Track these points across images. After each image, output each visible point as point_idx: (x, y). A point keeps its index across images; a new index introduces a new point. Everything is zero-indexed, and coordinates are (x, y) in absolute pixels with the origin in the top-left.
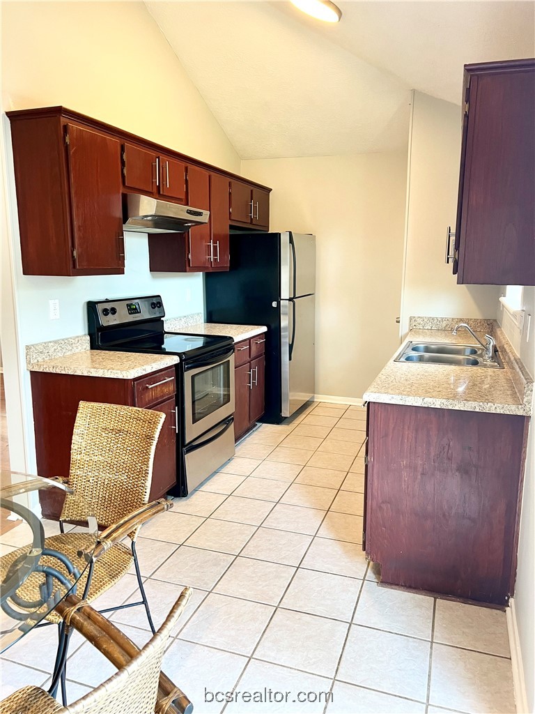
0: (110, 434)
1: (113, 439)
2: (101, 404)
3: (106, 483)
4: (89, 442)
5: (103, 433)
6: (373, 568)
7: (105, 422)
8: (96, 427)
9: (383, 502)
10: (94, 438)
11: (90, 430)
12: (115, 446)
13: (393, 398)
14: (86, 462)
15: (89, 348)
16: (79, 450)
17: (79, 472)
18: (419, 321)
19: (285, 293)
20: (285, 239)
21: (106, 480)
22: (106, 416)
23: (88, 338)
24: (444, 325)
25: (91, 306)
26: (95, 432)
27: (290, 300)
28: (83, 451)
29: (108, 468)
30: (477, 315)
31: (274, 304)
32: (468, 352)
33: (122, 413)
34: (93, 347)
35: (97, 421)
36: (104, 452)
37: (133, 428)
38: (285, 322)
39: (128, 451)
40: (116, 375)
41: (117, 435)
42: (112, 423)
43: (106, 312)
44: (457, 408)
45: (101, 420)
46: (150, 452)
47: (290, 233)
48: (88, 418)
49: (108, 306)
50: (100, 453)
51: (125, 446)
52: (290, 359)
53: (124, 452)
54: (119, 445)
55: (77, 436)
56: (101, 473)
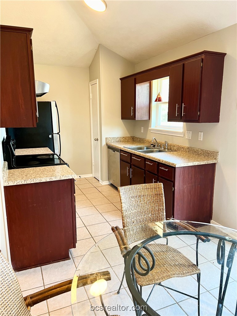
18: (109, 139)
19: (55, 130)
20: (53, 105)
23: (7, 163)
24: (118, 140)
27: (58, 133)
31: (50, 136)
34: (9, 169)
47: (55, 102)
56: (137, 217)
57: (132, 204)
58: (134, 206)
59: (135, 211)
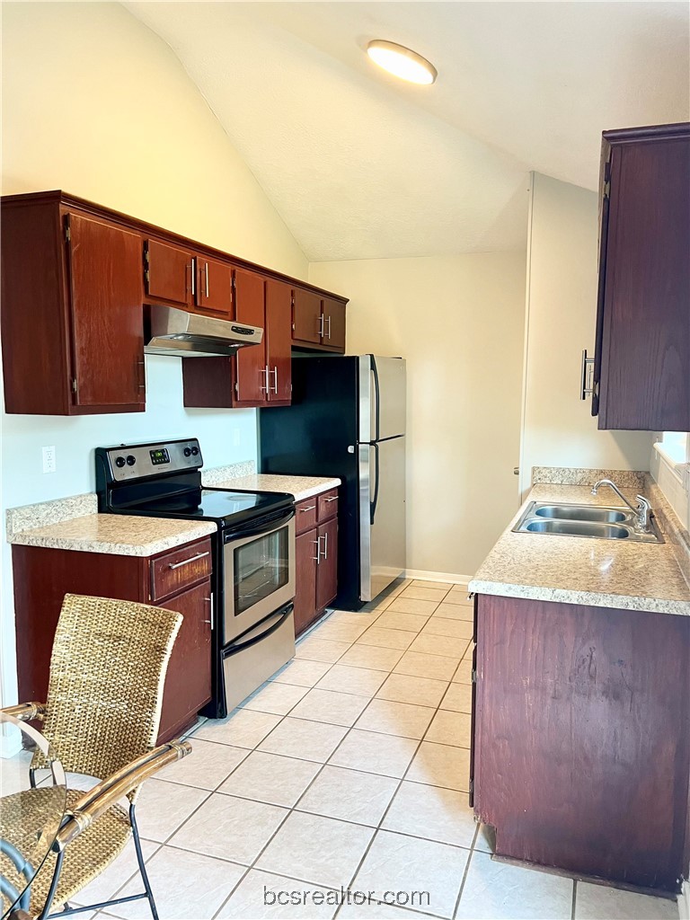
0: (106, 642)
1: (110, 649)
2: (95, 599)
3: (98, 714)
4: (76, 653)
5: (96, 641)
6: (484, 832)
7: (100, 624)
8: (86, 631)
9: (498, 737)
10: (83, 647)
11: (79, 636)
12: (113, 660)
13: (510, 588)
14: (71, 683)
15: (96, 510)
16: (62, 665)
17: (61, 698)
18: (545, 472)
19: (365, 434)
20: (364, 365)
21: (98, 710)
22: (101, 616)
23: (96, 497)
24: (579, 479)
25: (101, 455)
26: (85, 639)
27: (372, 443)
28: (68, 667)
29: (102, 692)
30: (624, 466)
31: (351, 449)
32: (612, 518)
33: (123, 612)
34: (100, 511)
35: (88, 623)
36: (96, 668)
37: (138, 635)
38: (365, 472)
39: (130, 668)
40: (127, 551)
41: (116, 644)
42: (110, 626)
43: (120, 462)
44: (601, 604)
45: (95, 622)
46: (159, 671)
47: (372, 356)
48: (77, 618)
49: (124, 454)
50: (91, 670)
51: (127, 660)
52: (372, 523)
53: (125, 669)
54: (117, 659)
55: (59, 645)
56: (91, 699)
57: (88, 655)
58: (92, 662)
59: (89, 679)
